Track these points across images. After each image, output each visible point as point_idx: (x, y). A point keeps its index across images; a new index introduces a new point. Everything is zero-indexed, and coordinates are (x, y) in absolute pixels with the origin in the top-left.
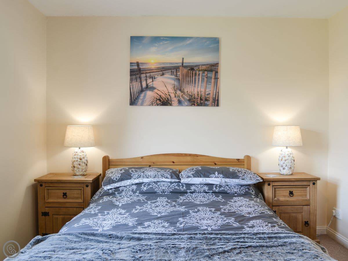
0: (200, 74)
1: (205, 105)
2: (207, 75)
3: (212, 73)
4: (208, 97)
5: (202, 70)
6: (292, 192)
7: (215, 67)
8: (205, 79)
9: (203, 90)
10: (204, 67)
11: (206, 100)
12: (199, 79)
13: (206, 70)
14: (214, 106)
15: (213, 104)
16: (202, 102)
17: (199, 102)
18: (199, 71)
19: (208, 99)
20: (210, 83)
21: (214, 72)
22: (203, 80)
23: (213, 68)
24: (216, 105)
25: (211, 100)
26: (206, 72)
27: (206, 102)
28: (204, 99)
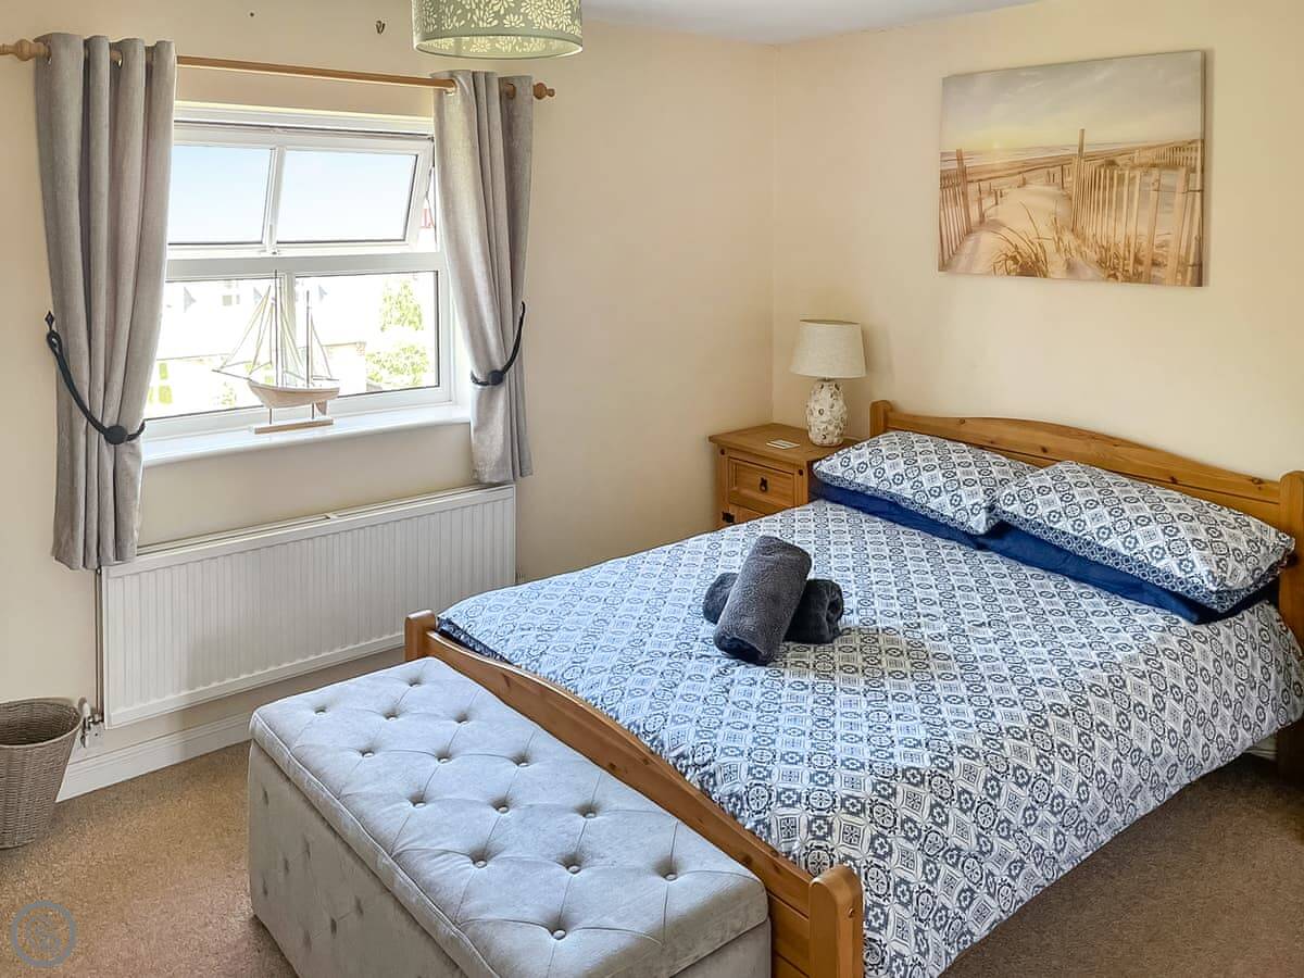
0: (1134, 177)
1: (1150, 280)
2: (1159, 180)
3: (1175, 173)
4: (1162, 255)
5: (1141, 166)
7: (1186, 154)
8: (1153, 195)
9: (1144, 229)
10: (1148, 157)
11: (1155, 264)
12: (1133, 193)
13: (1154, 166)
14: (1183, 284)
15: (1179, 277)
16: (1140, 269)
17: (1131, 272)
18: (1133, 168)
19: (1160, 260)
20: (1168, 208)
21: (1183, 171)
22: (1144, 195)
23: (1180, 155)
24: (1188, 283)
25: (1172, 264)
26: (1155, 172)
27: (1155, 272)
28: (1147, 261)
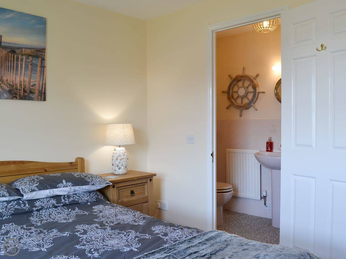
0: (23, 59)
1: (30, 99)
2: (32, 61)
3: (36, 59)
4: (34, 89)
5: (25, 54)
6: (133, 191)
7: (41, 53)
8: (30, 66)
9: (27, 79)
10: (28, 51)
11: (31, 92)
12: (22, 65)
13: (30, 55)
14: (41, 100)
15: (39, 98)
16: (26, 94)
17: (22, 95)
18: (22, 55)
19: (33, 91)
20: (35, 72)
21: (40, 59)
22: (27, 67)
23: (39, 53)
24: (42, 100)
25: (37, 92)
26: (30, 58)
27: (31, 95)
28: (28, 91)
